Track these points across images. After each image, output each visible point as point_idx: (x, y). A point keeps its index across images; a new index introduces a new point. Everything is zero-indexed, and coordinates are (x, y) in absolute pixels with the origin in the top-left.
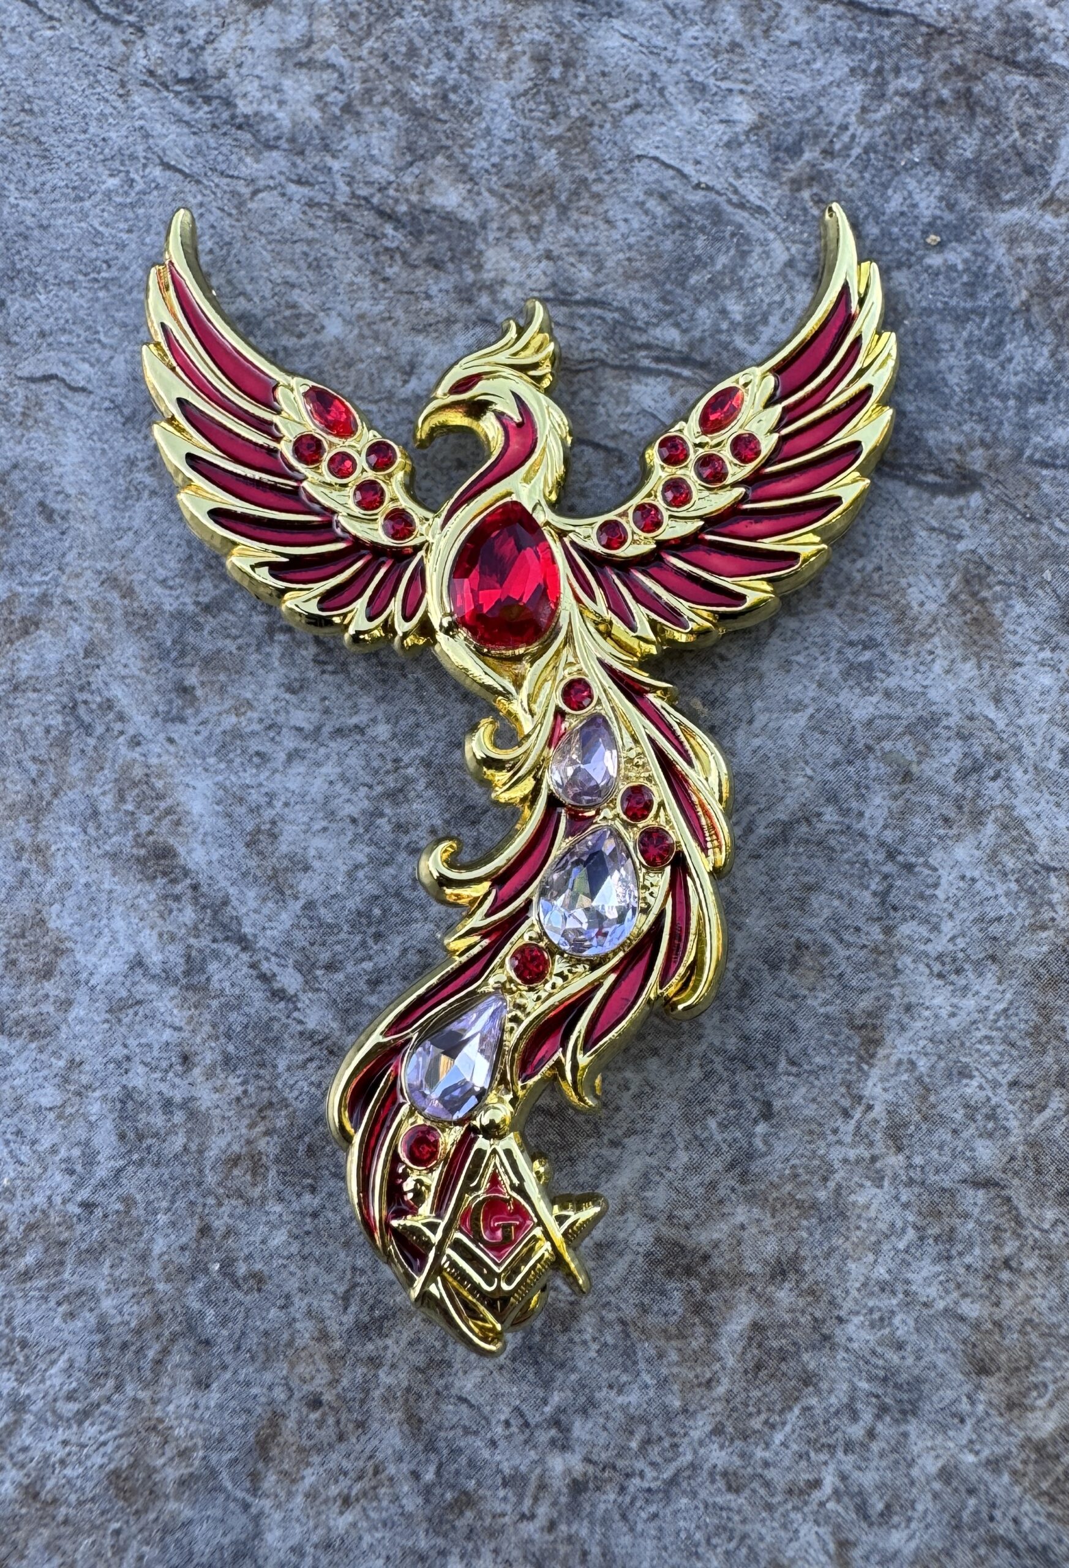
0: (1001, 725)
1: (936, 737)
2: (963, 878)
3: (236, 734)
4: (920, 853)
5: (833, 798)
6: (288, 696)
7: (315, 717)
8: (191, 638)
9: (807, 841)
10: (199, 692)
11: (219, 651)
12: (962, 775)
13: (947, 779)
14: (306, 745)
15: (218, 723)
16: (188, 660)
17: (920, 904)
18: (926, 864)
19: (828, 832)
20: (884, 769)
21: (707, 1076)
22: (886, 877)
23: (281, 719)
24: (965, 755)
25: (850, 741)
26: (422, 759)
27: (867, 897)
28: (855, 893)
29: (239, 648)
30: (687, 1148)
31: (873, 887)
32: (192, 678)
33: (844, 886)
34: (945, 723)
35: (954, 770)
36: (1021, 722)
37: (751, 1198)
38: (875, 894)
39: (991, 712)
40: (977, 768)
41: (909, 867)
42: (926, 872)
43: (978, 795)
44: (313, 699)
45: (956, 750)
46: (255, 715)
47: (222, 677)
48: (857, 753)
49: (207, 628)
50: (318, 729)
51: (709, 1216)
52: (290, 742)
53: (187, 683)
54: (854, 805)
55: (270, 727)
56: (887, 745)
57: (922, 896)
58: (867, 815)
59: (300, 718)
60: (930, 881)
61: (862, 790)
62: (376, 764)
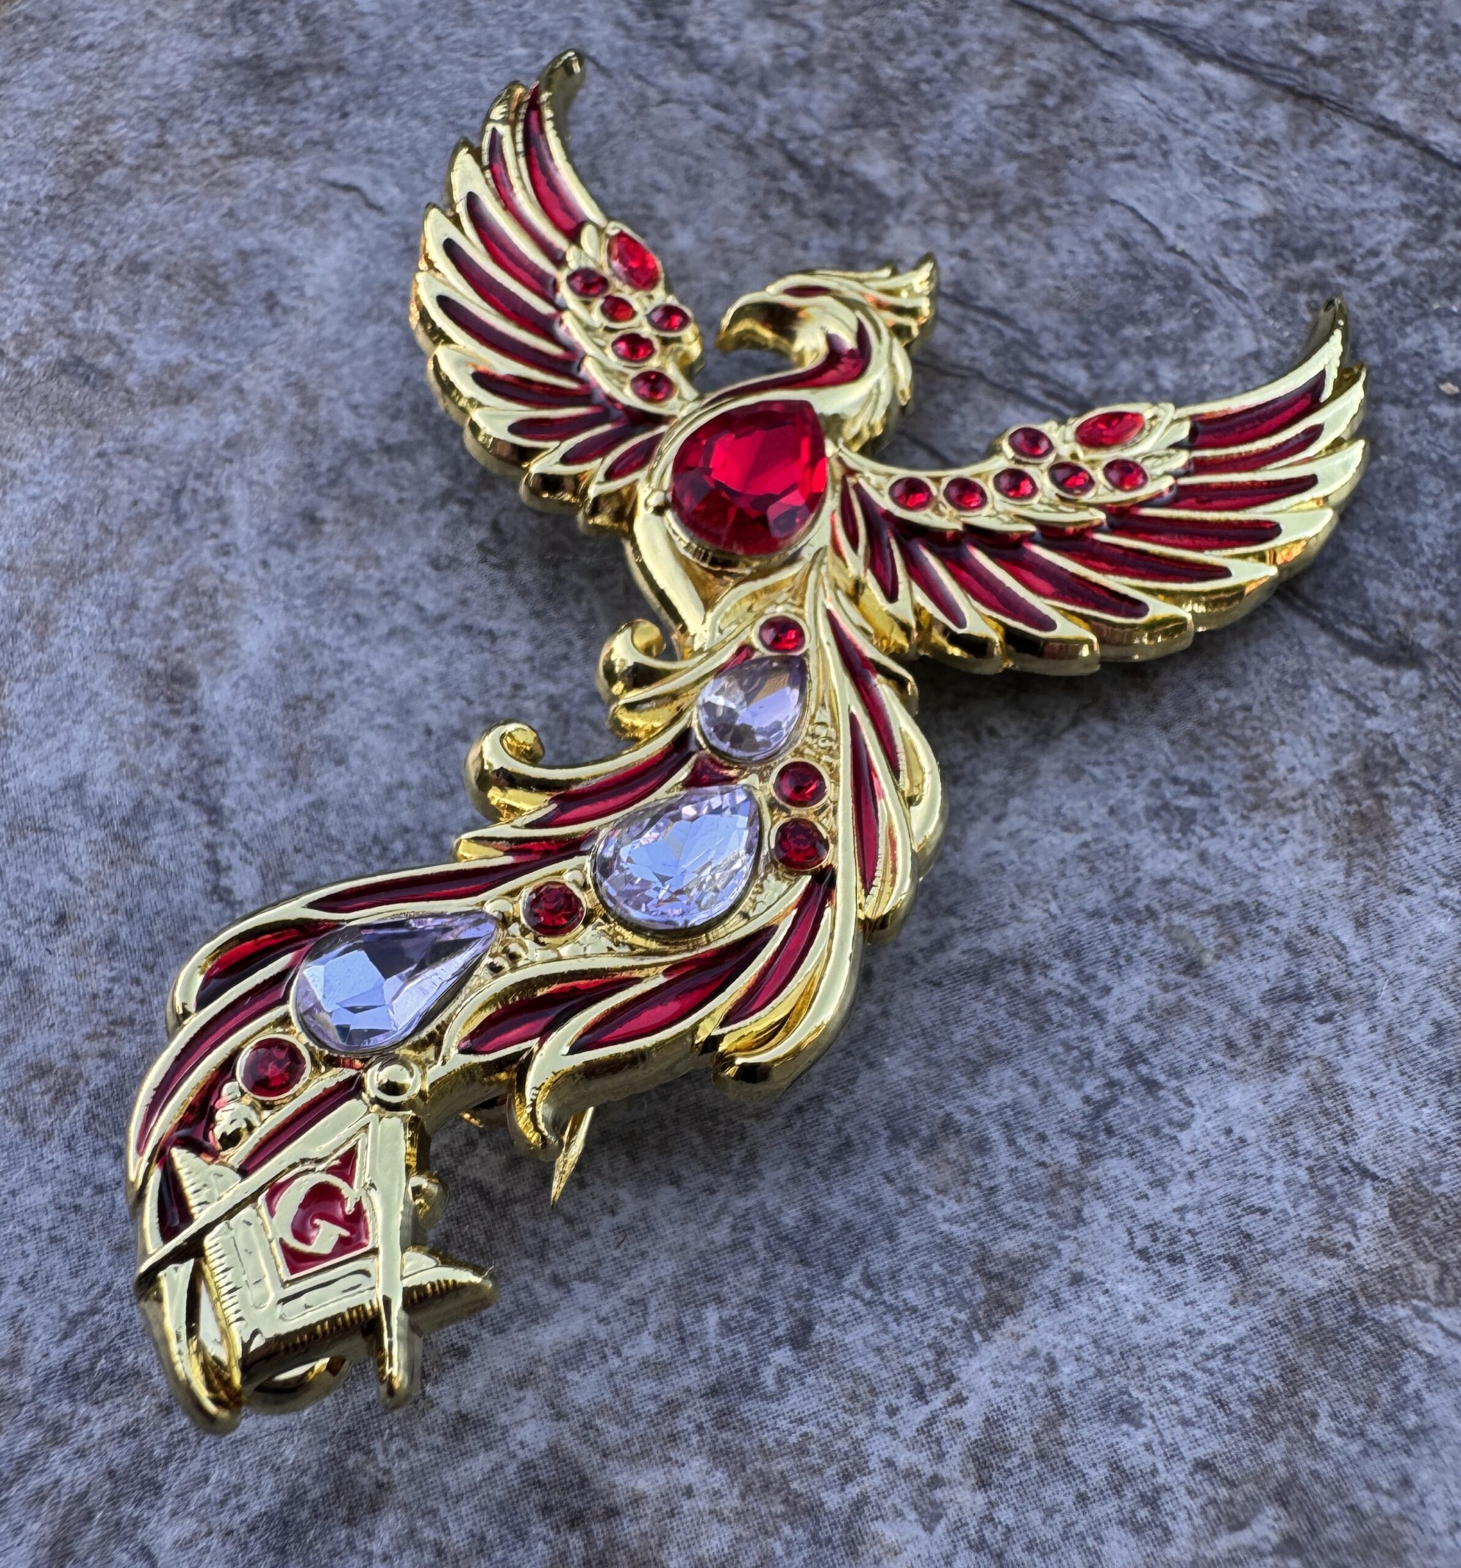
0: (1355, 956)
1: (1256, 935)
2: (1229, 1132)
3: (345, 587)
4: (1174, 1072)
5: (1074, 953)
6: (428, 570)
7: (447, 604)
8: (352, 470)
9: (1016, 992)
10: (327, 528)
11: (375, 495)
12: (1275, 998)
13: (1252, 995)
14: (418, 628)
15: (331, 566)
16: (335, 492)
17: (1150, 1142)
18: (1178, 1091)
19: (1050, 992)
20: (1162, 946)
21: (734, 1247)
22: (1111, 1084)
23: (406, 590)
24: (1289, 974)
25: (1129, 893)
26: (551, 698)
27: (1072, 1100)
28: (1059, 1087)
29: (401, 501)
30: (657, 1336)
31: (1089, 1089)
32: (328, 511)
33: (1046, 1073)
34: (1273, 921)
35: (1266, 986)
36: (1387, 963)
37: (720, 1455)
38: (1087, 1100)
39: (1347, 935)
40: (1300, 996)
41: (1151, 1086)
42: (1175, 1102)
43: (1291, 1031)
44: (455, 584)
45: (1277, 963)
46: (377, 575)
47: (364, 523)
48: (1132, 913)
49: (377, 468)
50: (442, 618)
51: (645, 1453)
52: (401, 616)
53: (319, 514)
54: (1103, 974)
55: (387, 594)
56: (1178, 919)
57: (1156, 1131)
58: (1116, 993)
59: (428, 597)
60: (1177, 1116)
61: (1119, 962)
62: (492, 679)
